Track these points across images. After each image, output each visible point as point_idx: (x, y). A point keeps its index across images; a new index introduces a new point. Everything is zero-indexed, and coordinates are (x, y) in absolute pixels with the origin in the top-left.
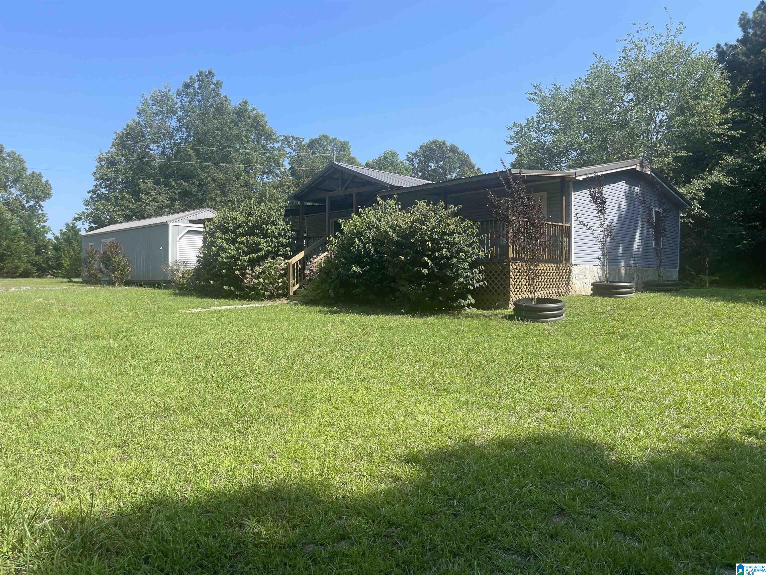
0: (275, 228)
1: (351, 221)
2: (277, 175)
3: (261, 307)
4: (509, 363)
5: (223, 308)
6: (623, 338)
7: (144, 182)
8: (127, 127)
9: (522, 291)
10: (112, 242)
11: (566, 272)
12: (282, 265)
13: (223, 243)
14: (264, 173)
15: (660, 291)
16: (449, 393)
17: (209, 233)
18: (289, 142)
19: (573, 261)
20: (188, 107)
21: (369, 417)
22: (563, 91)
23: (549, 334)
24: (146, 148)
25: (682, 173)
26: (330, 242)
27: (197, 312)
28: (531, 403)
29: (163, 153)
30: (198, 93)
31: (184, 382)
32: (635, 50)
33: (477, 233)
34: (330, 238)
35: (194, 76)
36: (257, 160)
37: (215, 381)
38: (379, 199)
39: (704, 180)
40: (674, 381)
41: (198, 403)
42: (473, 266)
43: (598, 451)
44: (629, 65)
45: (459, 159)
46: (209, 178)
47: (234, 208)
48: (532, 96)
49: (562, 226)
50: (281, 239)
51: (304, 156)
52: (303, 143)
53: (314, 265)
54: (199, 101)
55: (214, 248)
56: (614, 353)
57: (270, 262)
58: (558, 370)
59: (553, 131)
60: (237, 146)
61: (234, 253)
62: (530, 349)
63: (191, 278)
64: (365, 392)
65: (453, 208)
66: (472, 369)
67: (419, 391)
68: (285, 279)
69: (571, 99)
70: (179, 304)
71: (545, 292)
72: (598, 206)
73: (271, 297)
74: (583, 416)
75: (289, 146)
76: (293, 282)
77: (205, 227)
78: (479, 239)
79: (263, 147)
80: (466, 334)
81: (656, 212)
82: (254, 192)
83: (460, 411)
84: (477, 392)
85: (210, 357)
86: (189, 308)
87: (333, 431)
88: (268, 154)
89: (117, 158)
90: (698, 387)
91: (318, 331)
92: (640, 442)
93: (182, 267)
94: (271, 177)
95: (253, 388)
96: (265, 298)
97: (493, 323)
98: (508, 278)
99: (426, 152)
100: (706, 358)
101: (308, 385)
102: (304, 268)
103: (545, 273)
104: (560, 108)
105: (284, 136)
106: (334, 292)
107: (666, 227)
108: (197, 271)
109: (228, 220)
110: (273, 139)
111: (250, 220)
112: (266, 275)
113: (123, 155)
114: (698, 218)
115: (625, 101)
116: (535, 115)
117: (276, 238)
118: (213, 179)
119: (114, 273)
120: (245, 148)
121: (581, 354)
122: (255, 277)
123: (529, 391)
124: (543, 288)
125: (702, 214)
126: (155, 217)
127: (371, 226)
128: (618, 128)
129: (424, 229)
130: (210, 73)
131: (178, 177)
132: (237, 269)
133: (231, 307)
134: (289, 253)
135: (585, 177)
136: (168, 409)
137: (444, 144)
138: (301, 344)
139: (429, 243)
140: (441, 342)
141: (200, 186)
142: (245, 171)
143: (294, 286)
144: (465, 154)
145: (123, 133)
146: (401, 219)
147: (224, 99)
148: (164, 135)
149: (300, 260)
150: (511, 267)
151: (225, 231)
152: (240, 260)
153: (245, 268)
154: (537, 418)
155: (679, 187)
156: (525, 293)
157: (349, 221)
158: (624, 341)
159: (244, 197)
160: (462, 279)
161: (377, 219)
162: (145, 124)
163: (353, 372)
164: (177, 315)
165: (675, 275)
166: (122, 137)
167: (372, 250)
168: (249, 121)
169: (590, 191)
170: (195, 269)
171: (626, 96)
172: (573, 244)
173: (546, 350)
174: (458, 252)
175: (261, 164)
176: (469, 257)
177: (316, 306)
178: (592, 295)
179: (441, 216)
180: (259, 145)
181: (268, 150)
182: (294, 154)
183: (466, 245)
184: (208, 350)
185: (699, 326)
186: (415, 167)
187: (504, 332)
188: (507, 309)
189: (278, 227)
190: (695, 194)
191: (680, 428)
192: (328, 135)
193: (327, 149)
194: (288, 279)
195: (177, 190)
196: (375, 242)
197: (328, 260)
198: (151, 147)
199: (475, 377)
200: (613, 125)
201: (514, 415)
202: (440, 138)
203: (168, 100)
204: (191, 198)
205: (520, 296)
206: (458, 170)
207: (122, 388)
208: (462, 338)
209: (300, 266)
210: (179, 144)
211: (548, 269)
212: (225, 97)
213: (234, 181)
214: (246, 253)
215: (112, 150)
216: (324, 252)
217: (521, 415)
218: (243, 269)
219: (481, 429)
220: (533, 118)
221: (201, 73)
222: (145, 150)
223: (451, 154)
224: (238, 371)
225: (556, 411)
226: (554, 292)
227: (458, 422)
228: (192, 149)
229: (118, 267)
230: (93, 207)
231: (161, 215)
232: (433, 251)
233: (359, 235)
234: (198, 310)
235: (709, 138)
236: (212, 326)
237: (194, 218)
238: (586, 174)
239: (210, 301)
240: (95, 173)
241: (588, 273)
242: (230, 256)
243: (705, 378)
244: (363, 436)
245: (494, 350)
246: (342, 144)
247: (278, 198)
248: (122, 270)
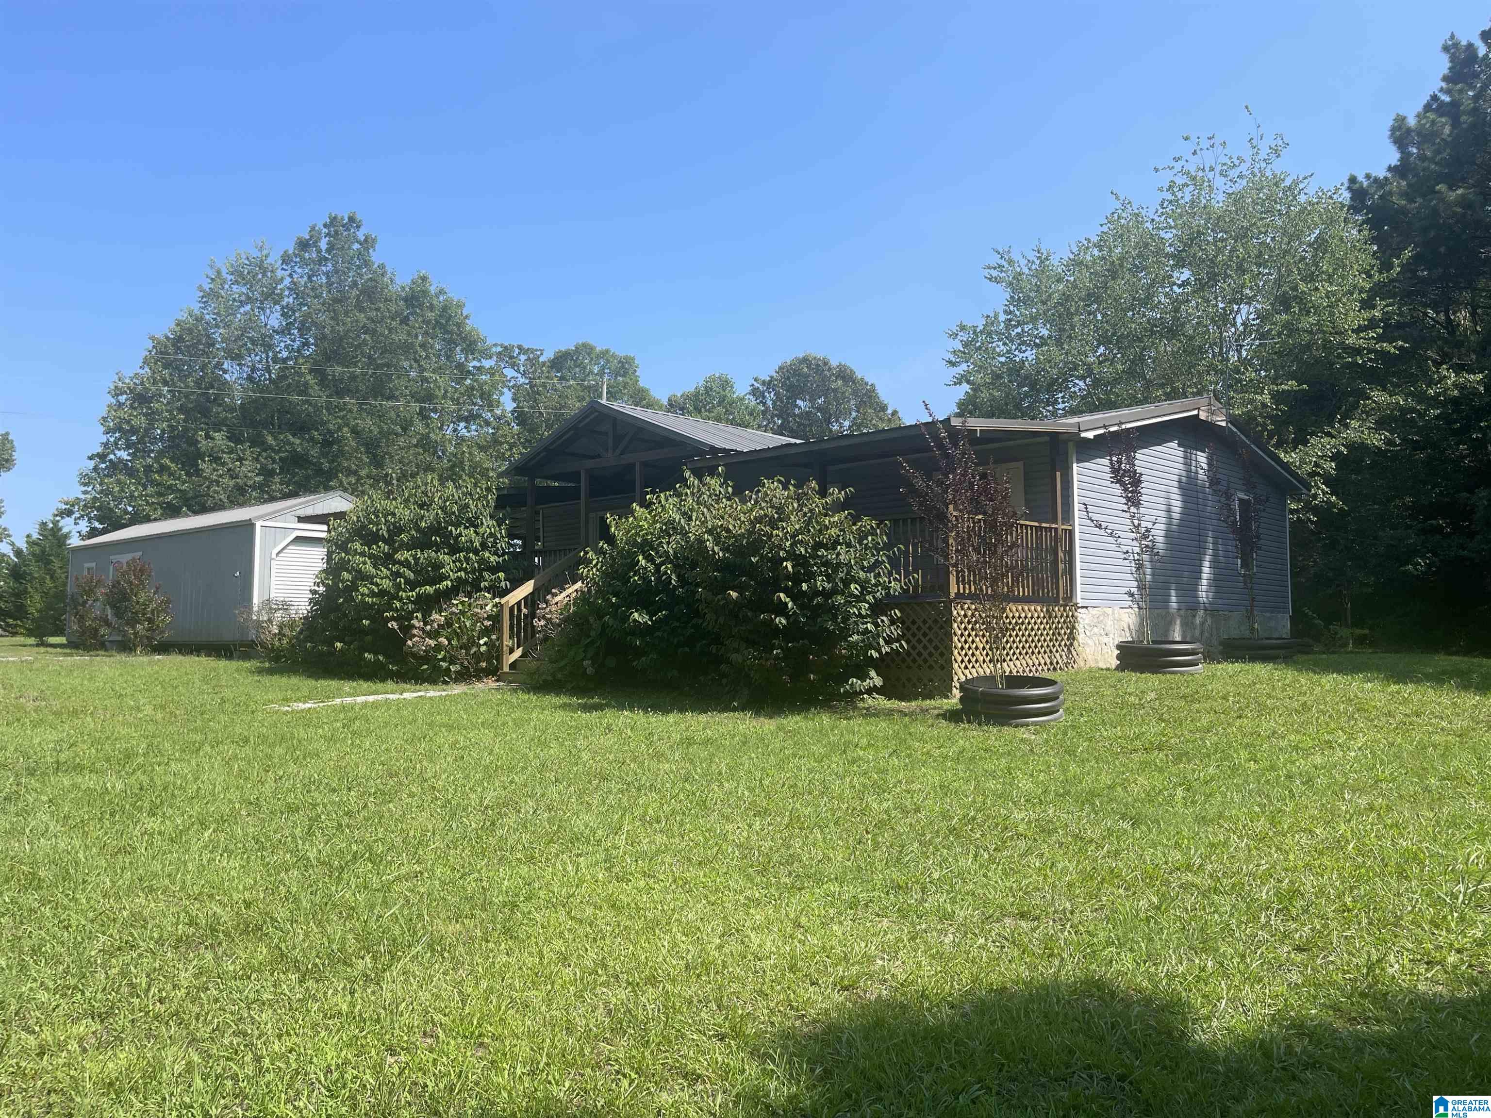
0: (475, 532)
1: (631, 519)
2: (487, 423)
3: (440, 697)
4: (946, 816)
5: (360, 699)
6: (1178, 759)
7: (208, 436)
8: (178, 325)
9: (977, 661)
10: (134, 560)
11: (1065, 622)
12: (488, 608)
13: (365, 563)
14: (461, 419)
15: (1253, 659)
16: (820, 882)
17: (336, 544)
18: (511, 357)
19: (1079, 600)
20: (305, 286)
21: (648, 939)
22: (1056, 264)
23: (1031, 750)
24: (215, 367)
25: (1289, 423)
26: (587, 562)
27: (302, 711)
28: (986, 903)
29: (250, 378)
30: (326, 259)
31: (255, 864)
32: (1192, 188)
33: (884, 544)
34: (586, 553)
35: (320, 226)
36: (446, 392)
37: (323, 863)
38: (687, 474)
39: (1333, 437)
40: (1278, 849)
41: (281, 913)
42: (878, 609)
43: (1119, 1008)
44: (1181, 216)
45: (855, 393)
46: (345, 429)
47: (390, 492)
48: (995, 273)
49: (1056, 529)
50: (487, 554)
51: (544, 385)
52: (541, 359)
53: (554, 608)
54: (327, 274)
55: (345, 575)
56: (1160, 791)
57: (463, 603)
58: (1046, 829)
59: (1037, 341)
60: (406, 364)
61: (386, 584)
62: (991, 784)
63: (296, 637)
64: (642, 884)
65: (836, 493)
66: (871, 829)
67: (758, 879)
68: (494, 637)
69: (1072, 279)
70: (266, 693)
71: (1024, 662)
72: (1126, 490)
73: (464, 676)
74: (1091, 928)
75: (513, 366)
76: (510, 644)
77: (329, 531)
78: (888, 557)
79: (460, 366)
80: (861, 753)
81: (1240, 500)
82: (439, 457)
83: (841, 923)
84: (878, 878)
85: (319, 809)
86: (286, 700)
87: (567, 973)
88: (468, 382)
89: (153, 388)
90: (1326, 861)
91: (554, 750)
92: (1206, 985)
93: (279, 614)
94: (474, 427)
95: (407, 877)
96: (451, 679)
97: (919, 728)
98: (949, 635)
99: (788, 378)
100: (1344, 799)
101: (524, 870)
102: (532, 615)
103: (1023, 623)
104: (1050, 296)
105: (502, 346)
106: (593, 664)
107: (1261, 530)
108: (309, 622)
109: (377, 516)
110: (480, 352)
111: (423, 517)
112: (455, 631)
113: (165, 383)
114: (1323, 512)
115: (1175, 284)
116: (1000, 310)
117: (476, 552)
118: (355, 431)
119: (134, 628)
120: (422, 370)
121: (1093, 794)
122: (430, 635)
123: (985, 876)
124: (1020, 653)
125: (1334, 505)
126: (230, 508)
127: (671, 528)
128: (1162, 336)
129: (777, 535)
130: (352, 219)
131: (280, 427)
132: (393, 619)
133: (376, 697)
134: (503, 584)
135: (1101, 431)
136: (213, 930)
137: (826, 364)
138: (517, 779)
139: (789, 565)
140: (810, 771)
141: (327, 444)
142: (420, 414)
143: (511, 651)
144: (867, 384)
145: (167, 338)
146: (730, 516)
147: (379, 271)
148: (253, 341)
149: (525, 598)
150: (955, 613)
151: (371, 539)
152: (401, 600)
153: (410, 616)
154: (999, 934)
155: (1286, 452)
156: (985, 666)
157: (627, 518)
158: (1182, 765)
159: (418, 466)
160: (855, 637)
161: (684, 514)
162: (214, 319)
163: (621, 840)
164: (259, 716)
165: (1283, 625)
166: (166, 347)
167: (673, 577)
168: (430, 315)
169: (1111, 460)
170: (305, 618)
171: (1176, 274)
172: (1078, 565)
173: (1025, 784)
174: (846, 583)
175: (452, 399)
176: (869, 593)
177: (558, 694)
178: (1120, 668)
179: (811, 511)
180: (451, 362)
181: (469, 372)
182: (522, 380)
183: (863, 568)
184: (316, 794)
185: (1328, 733)
186: (767, 408)
187: (939, 748)
188: (947, 697)
189: (481, 530)
190: (1317, 465)
191: (1289, 952)
192: (592, 342)
193: (591, 372)
194: (500, 638)
195: (277, 452)
196: (681, 562)
197: (583, 598)
198: (225, 366)
199: (876, 846)
200: (1154, 329)
201: (952, 930)
202: (818, 352)
203: (264, 275)
204: (306, 469)
205: (974, 671)
206: (854, 414)
207: (120, 882)
208: (854, 762)
209: (525, 611)
210: (285, 360)
211: (1029, 615)
212: (382, 266)
213: (397, 435)
214: (413, 585)
215: (141, 372)
216: (574, 582)
217: (964, 929)
218: (405, 618)
219: (880, 962)
220: (996, 316)
221: (334, 220)
222: (213, 373)
223: (840, 382)
224: (376, 841)
225: (1037, 918)
226: (1043, 662)
227: (832, 948)
228: (311, 371)
229: (144, 614)
230: (98, 487)
231: (241, 505)
232: (797, 579)
233: (645, 547)
234: (308, 706)
235: (1339, 356)
236: (331, 739)
237: (309, 511)
238: (1105, 427)
239: (334, 684)
240: (104, 419)
241: (1110, 623)
242: (380, 590)
243: (1340, 844)
244: (629, 984)
245: (916, 786)
246: (620, 362)
247: (488, 470)
248: (150, 621)
